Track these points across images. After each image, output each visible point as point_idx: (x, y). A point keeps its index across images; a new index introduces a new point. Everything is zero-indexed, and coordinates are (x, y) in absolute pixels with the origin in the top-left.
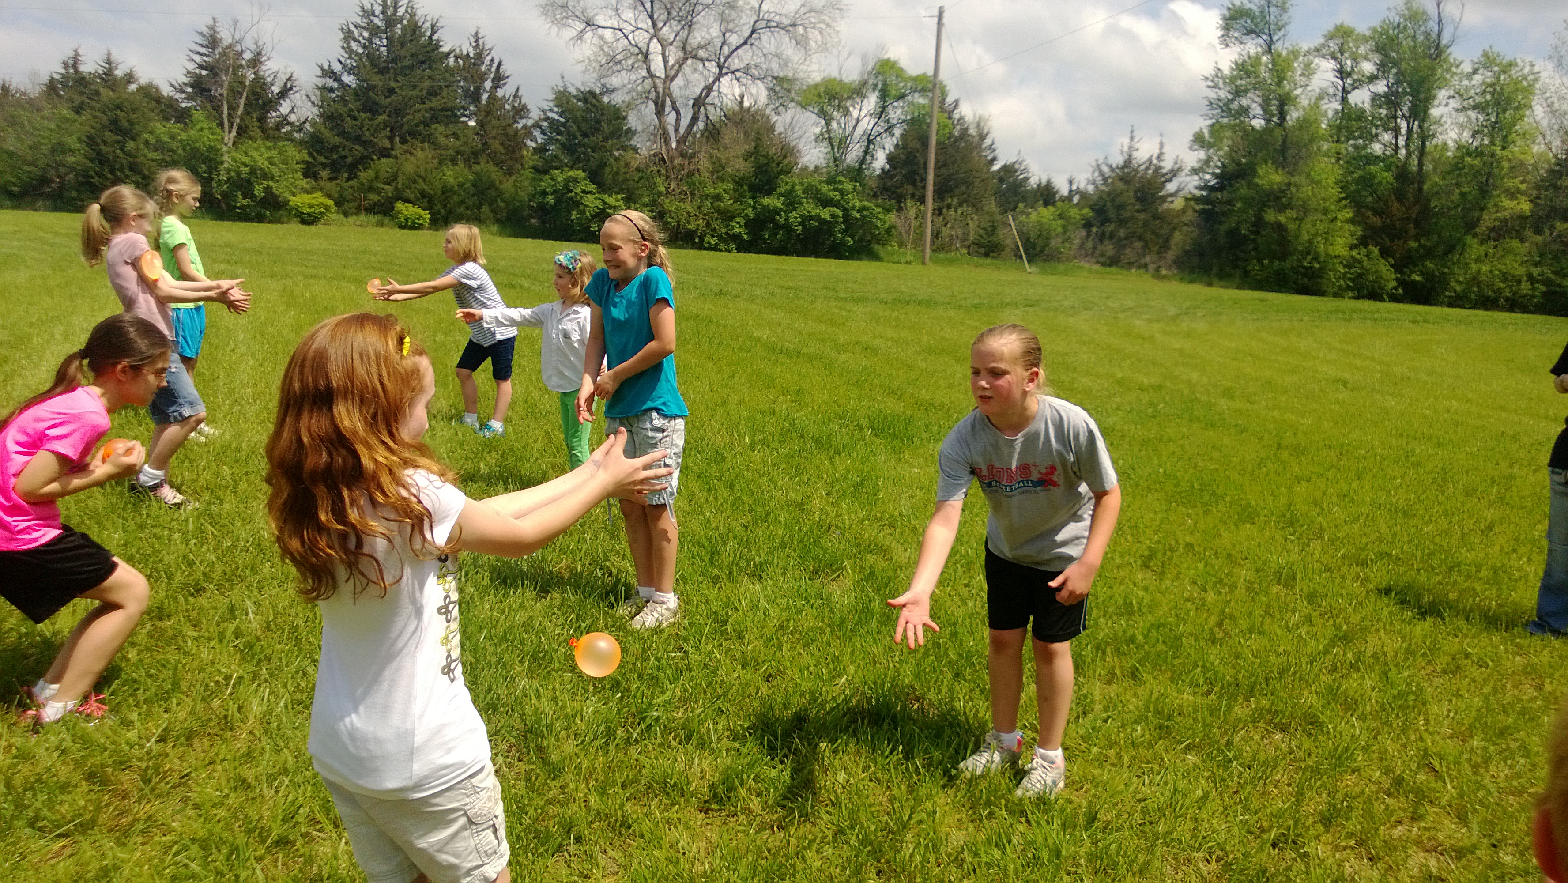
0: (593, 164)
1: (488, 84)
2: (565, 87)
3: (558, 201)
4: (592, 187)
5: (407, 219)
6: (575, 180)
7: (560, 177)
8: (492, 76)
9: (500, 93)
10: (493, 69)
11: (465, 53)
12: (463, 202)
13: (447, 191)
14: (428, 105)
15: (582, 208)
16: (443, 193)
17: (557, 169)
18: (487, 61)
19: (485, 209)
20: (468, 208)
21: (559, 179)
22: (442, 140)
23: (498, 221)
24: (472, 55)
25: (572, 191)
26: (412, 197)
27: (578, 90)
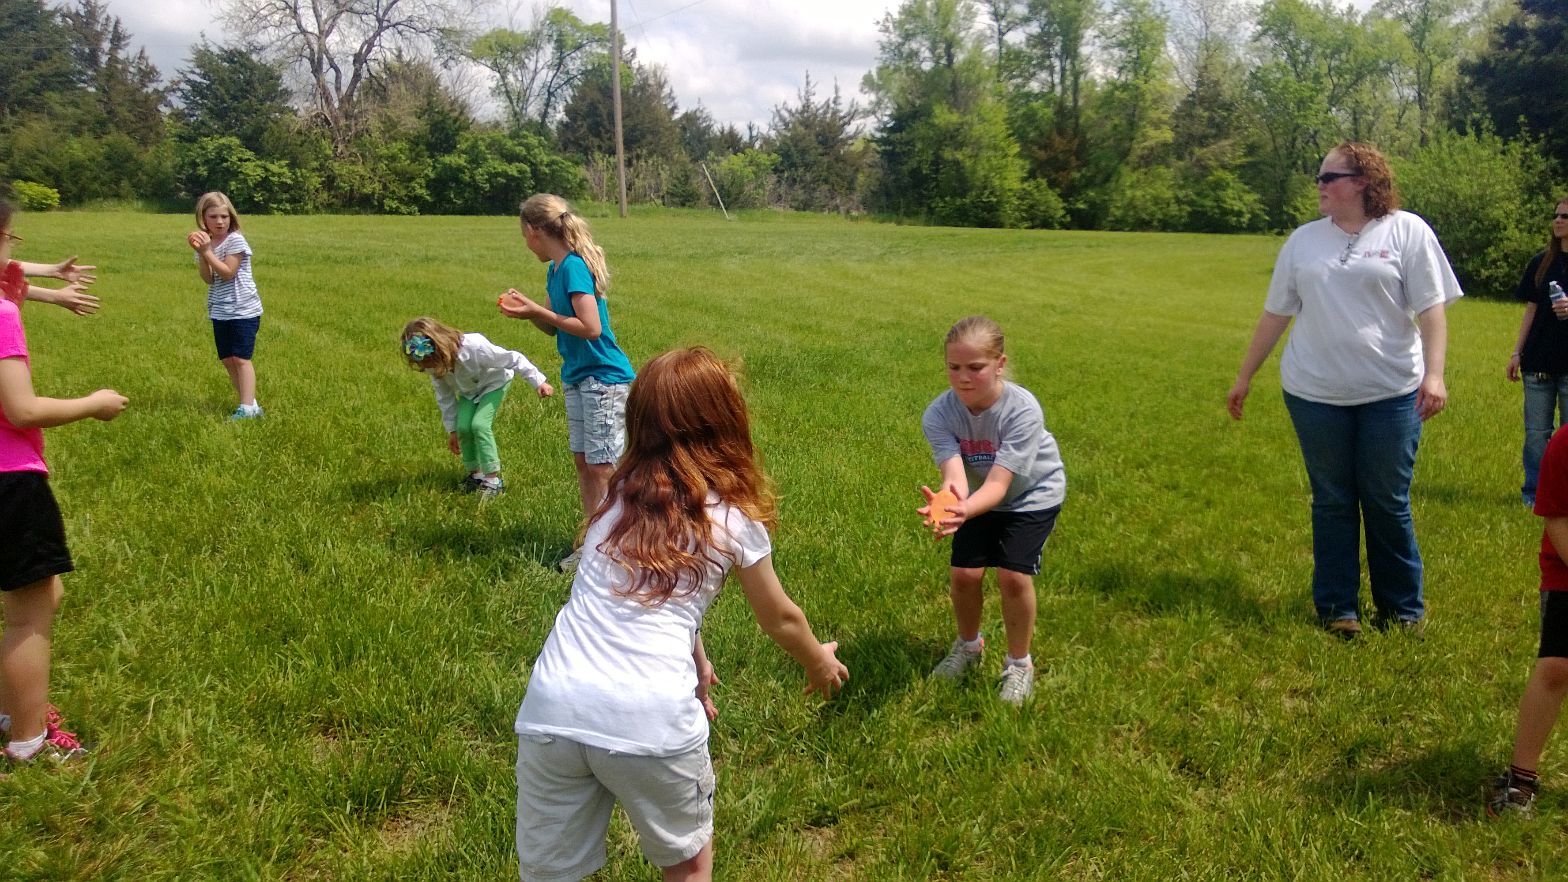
0: (247, 129)
1: (106, 45)
2: (206, 45)
3: (211, 171)
4: (249, 154)
5: (31, 200)
6: (229, 147)
7: (211, 145)
8: (110, 36)
9: (121, 55)
10: (111, 29)
11: (74, 11)
12: (95, 178)
13: (76, 167)
14: (37, 70)
15: (241, 177)
16: (72, 168)
17: (206, 136)
18: (102, 19)
19: (125, 183)
20: (103, 184)
21: (210, 147)
22: (58, 109)
23: (141, 196)
24: (82, 13)
25: (227, 161)
26: (32, 174)
27: (222, 49)
